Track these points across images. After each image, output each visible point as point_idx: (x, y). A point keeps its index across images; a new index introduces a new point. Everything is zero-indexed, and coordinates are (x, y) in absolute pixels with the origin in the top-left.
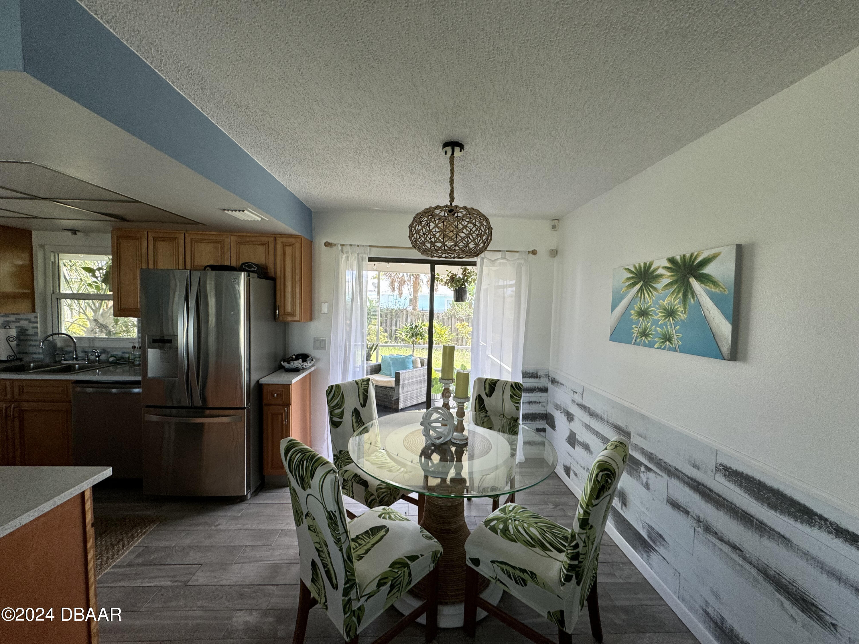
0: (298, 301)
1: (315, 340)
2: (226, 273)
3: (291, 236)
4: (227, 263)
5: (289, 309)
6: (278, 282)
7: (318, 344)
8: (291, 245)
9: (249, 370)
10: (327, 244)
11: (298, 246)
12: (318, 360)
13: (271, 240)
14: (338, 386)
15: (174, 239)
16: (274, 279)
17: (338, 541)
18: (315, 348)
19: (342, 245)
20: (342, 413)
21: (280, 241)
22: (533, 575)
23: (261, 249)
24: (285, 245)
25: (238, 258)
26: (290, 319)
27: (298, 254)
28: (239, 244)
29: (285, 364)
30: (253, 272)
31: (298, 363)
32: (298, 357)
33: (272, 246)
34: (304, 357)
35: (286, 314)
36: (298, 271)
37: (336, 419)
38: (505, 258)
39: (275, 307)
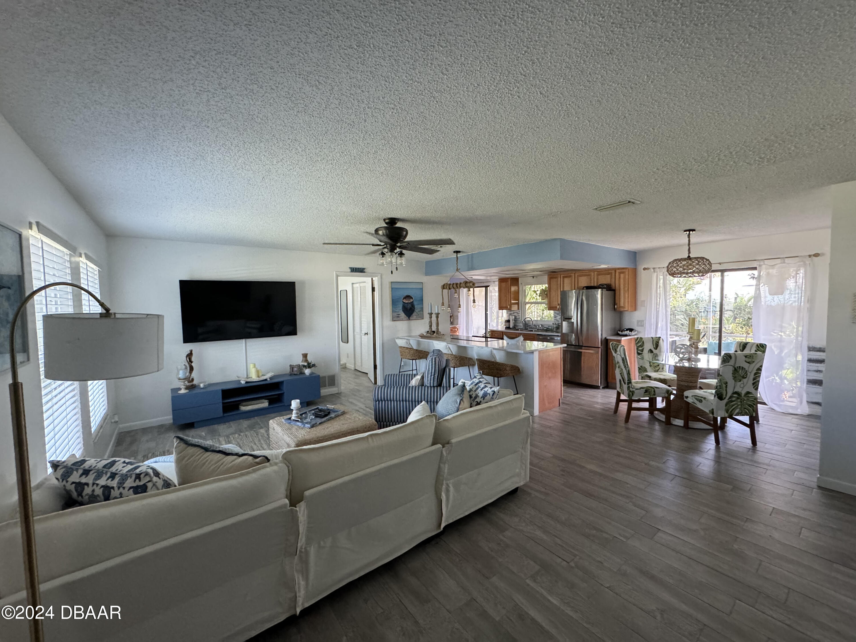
0: (627, 300)
1: (638, 322)
2: (593, 290)
3: (623, 268)
4: (592, 285)
5: (622, 305)
6: (616, 292)
7: (640, 323)
8: (623, 273)
9: (602, 335)
10: (645, 269)
11: (627, 273)
12: (639, 332)
13: (613, 271)
14: (641, 338)
15: (570, 276)
16: (614, 290)
17: (625, 367)
18: (638, 325)
19: (654, 268)
20: (643, 349)
21: (618, 271)
22: (705, 398)
23: (609, 276)
24: (620, 273)
25: (597, 282)
26: (622, 309)
27: (627, 277)
28: (598, 275)
29: (620, 333)
30: (604, 288)
31: (628, 332)
32: (627, 330)
33: (613, 274)
34: (631, 330)
35: (620, 307)
36: (627, 285)
37: (639, 352)
38: (784, 263)
39: (615, 304)
